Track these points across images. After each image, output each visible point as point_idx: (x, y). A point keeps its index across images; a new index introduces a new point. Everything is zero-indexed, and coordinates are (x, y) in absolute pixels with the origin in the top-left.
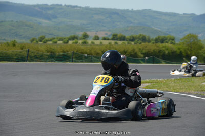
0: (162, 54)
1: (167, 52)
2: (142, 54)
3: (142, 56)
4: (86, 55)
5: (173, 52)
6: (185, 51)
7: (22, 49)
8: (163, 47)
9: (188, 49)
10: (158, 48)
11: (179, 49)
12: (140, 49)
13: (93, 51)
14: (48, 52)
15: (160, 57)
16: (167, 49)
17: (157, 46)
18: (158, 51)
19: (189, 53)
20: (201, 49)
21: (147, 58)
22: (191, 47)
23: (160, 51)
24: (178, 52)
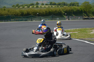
0: (73, 11)
1: (75, 10)
2: (64, 11)
3: (64, 12)
4: (38, 13)
5: (78, 10)
6: (84, 9)
7: (8, 11)
8: (74, 8)
9: (85, 9)
10: (71, 9)
11: (81, 9)
12: (63, 10)
13: (41, 11)
14: (20, 12)
15: (72, 13)
16: (75, 9)
17: (71, 8)
18: (71, 10)
19: (86, 10)
20: (91, 9)
21: (66, 14)
22: (86, 8)
23: (72, 10)
24: (80, 10)
